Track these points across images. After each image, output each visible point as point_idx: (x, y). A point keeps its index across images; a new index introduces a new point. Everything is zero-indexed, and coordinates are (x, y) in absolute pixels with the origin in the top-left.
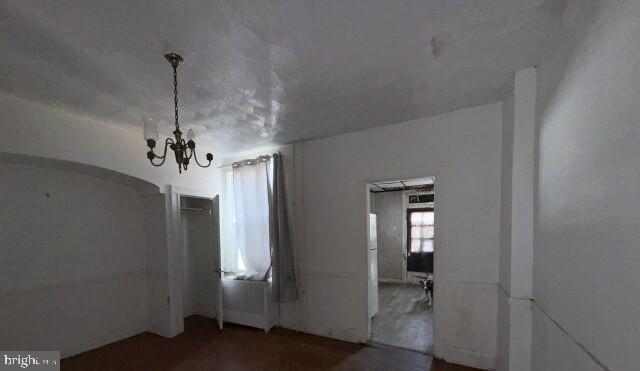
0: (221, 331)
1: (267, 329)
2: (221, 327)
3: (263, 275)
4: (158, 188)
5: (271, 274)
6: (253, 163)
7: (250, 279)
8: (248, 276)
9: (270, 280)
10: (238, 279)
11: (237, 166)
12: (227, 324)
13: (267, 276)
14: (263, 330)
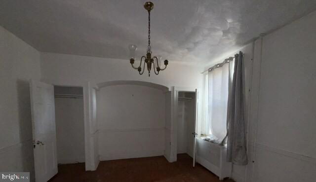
0: (193, 168)
1: (221, 178)
2: (194, 166)
3: (220, 141)
4: (167, 88)
5: (226, 142)
6: (220, 65)
7: (212, 142)
8: (212, 139)
9: (226, 145)
10: (206, 140)
11: (211, 70)
12: (198, 164)
13: (223, 142)
14: (218, 178)
